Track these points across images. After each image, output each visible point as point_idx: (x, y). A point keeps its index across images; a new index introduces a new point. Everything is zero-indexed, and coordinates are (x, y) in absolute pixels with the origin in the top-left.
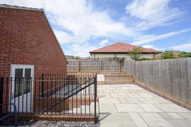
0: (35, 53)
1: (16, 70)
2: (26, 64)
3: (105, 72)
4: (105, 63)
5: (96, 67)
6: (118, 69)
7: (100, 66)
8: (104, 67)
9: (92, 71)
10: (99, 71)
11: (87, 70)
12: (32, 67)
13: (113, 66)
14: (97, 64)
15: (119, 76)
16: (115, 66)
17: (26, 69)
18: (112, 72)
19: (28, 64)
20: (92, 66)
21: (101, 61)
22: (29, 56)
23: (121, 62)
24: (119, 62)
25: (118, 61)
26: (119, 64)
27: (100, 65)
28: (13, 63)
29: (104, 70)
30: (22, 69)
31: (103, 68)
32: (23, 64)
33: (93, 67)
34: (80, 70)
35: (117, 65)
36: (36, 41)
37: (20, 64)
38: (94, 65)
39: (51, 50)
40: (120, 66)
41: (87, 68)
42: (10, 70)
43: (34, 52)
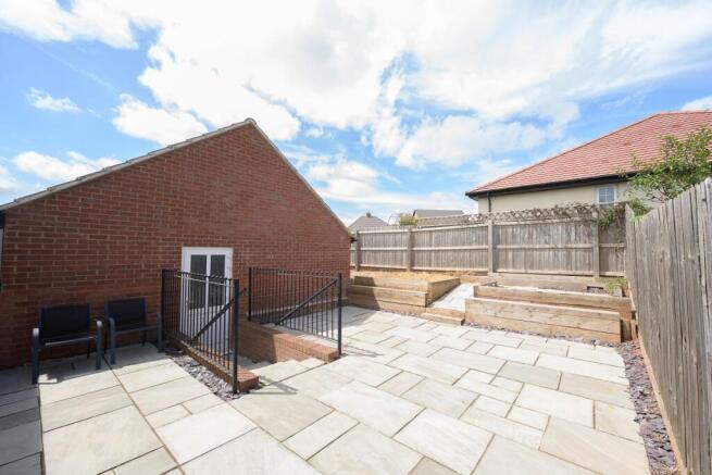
0: (234, 222)
1: (193, 257)
2: (212, 245)
3: (510, 276)
4: (514, 236)
5: (474, 254)
6: (590, 266)
7: (486, 250)
8: (510, 255)
9: (457, 269)
10: (484, 270)
11: (438, 266)
12: (228, 253)
13: (556, 249)
14: (478, 242)
15: (540, 298)
16: (568, 250)
17: (213, 257)
18: (548, 278)
19: (217, 246)
20: (454, 250)
21: (494, 226)
22: (218, 230)
23: (603, 227)
24: (595, 229)
25: (586, 223)
26: (595, 242)
27: (490, 246)
28: (186, 245)
29: (507, 267)
30: (205, 257)
31: (502, 256)
32: (205, 245)
33: (461, 254)
34: (412, 264)
35: (581, 245)
36: (237, 194)
37: (200, 245)
38: (463, 244)
39: (283, 208)
40: (600, 248)
41: (437, 258)
42: (180, 257)
43: (231, 219)
